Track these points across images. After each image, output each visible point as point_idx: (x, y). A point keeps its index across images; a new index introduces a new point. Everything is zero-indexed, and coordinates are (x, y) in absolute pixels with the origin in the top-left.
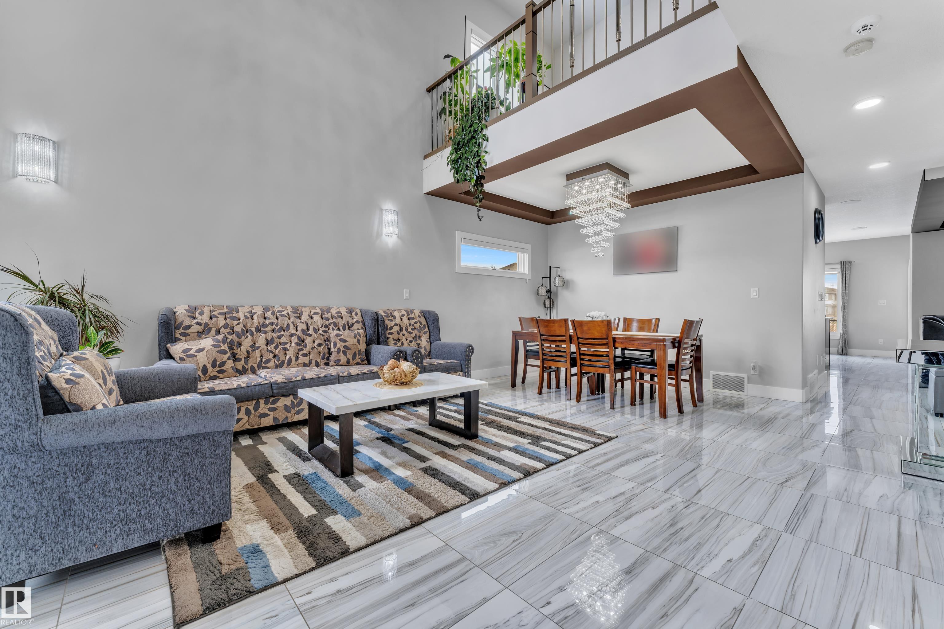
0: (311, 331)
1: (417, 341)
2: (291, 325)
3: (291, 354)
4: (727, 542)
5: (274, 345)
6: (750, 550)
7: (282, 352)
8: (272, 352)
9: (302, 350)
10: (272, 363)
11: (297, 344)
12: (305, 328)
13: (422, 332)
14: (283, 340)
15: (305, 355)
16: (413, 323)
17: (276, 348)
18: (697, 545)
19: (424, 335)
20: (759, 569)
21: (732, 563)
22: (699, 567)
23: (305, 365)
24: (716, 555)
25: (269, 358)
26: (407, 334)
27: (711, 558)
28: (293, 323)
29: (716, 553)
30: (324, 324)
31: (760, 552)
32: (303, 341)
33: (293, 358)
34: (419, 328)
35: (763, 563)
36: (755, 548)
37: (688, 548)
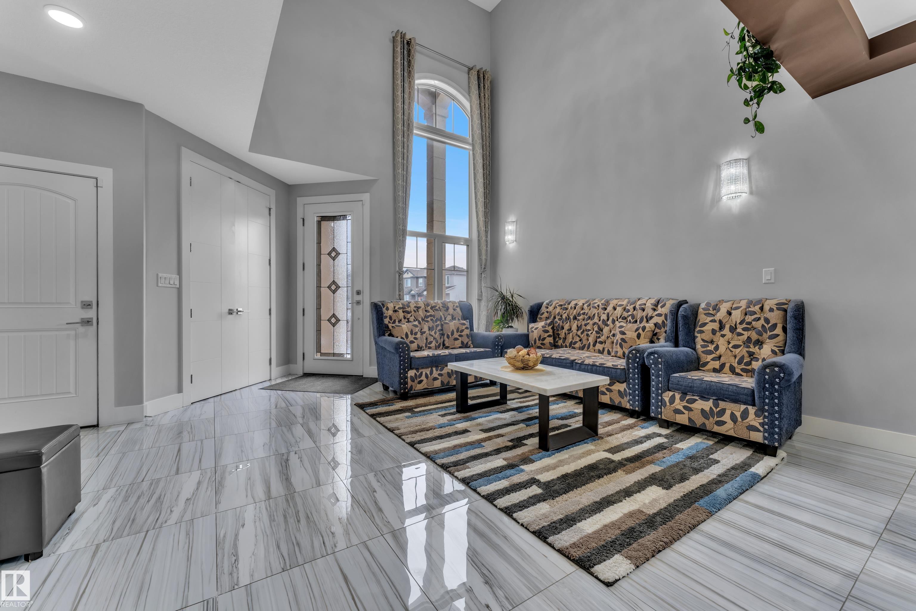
0: (609, 322)
1: (749, 347)
2: (596, 315)
3: (591, 340)
4: (257, 538)
5: (581, 331)
6: (235, 546)
7: (586, 337)
8: (579, 336)
9: (599, 337)
10: (577, 345)
11: (596, 331)
12: (606, 318)
13: (765, 336)
14: (588, 327)
15: (601, 343)
16: (750, 320)
17: (582, 333)
18: (274, 518)
19: (768, 340)
20: (219, 535)
21: (240, 525)
22: (258, 507)
23: (600, 352)
24: (255, 522)
25: (576, 340)
26: (729, 335)
27: (256, 518)
28: (598, 313)
29: (256, 524)
30: (623, 316)
31: (226, 550)
32: (602, 331)
33: (592, 344)
34: (760, 329)
35: (220, 543)
36: (233, 551)
37: (276, 512)
